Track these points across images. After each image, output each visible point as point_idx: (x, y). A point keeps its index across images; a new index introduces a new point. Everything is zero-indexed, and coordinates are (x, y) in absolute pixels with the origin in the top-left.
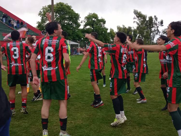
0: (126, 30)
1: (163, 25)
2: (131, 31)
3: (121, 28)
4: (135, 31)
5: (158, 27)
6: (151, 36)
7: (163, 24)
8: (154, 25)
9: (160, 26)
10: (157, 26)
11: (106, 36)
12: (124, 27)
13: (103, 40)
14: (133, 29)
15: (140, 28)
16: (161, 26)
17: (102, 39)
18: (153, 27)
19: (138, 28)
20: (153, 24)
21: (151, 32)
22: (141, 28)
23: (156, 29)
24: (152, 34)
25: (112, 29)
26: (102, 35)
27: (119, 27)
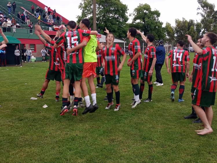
0: (187, 24)
4: (198, 25)
11: (160, 32)
12: (184, 20)
14: (195, 22)
15: (206, 21)
19: (202, 21)
25: (169, 24)
26: (155, 30)
27: (178, 21)
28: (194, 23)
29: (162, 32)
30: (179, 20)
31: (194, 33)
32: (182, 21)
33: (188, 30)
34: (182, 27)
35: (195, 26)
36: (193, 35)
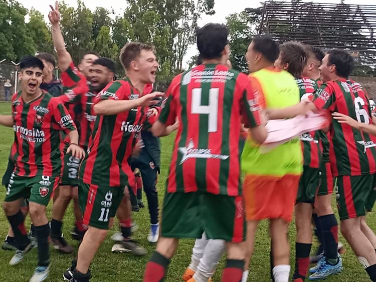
0: (91, 20)
1: (214, 13)
2: (108, 23)
3: (71, 10)
4: (118, 26)
5: (196, 17)
6: (174, 48)
7: (214, 9)
8: (183, 9)
9: (203, 15)
10: (195, 15)
11: (21, 37)
12: (82, 7)
13: (7, 49)
14: (112, 17)
15: (138, 15)
16: (207, 14)
17: (6, 46)
18: (180, 14)
19: (128, 14)
20: (182, 6)
21: (175, 33)
22: (140, 16)
23: (190, 23)
24: (176, 40)
25: (37, 13)
26: (5, 31)
27: (64, 7)
28: (109, 18)
29: (26, 37)
30: (68, 7)
31: (111, 46)
32: (76, 9)
33: (95, 37)
34: (76, 27)
35: (111, 28)
36: (107, 51)
